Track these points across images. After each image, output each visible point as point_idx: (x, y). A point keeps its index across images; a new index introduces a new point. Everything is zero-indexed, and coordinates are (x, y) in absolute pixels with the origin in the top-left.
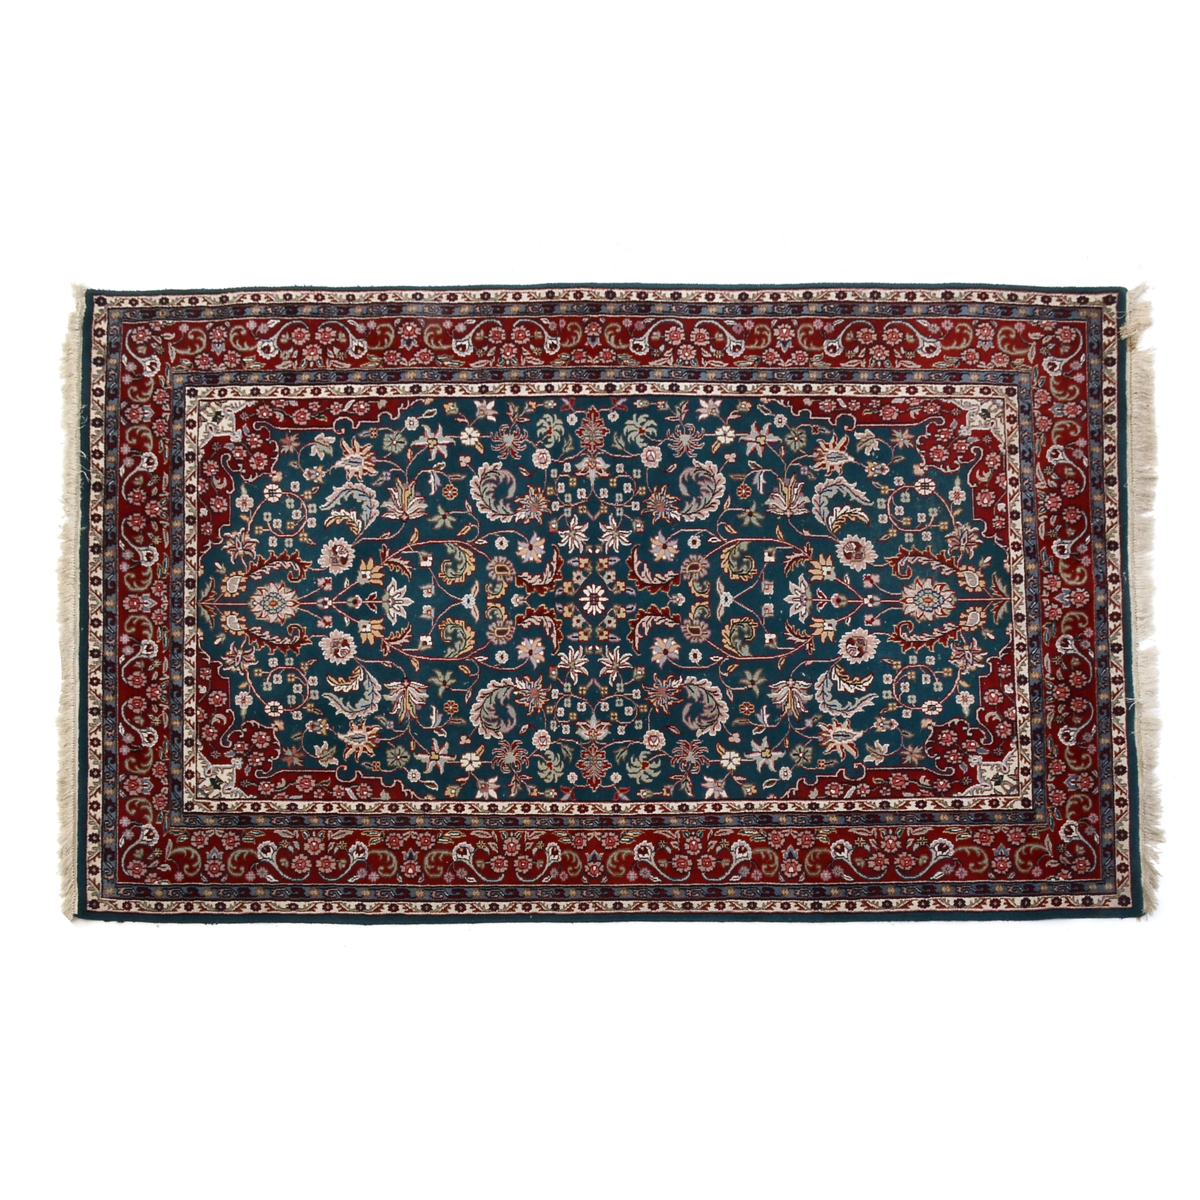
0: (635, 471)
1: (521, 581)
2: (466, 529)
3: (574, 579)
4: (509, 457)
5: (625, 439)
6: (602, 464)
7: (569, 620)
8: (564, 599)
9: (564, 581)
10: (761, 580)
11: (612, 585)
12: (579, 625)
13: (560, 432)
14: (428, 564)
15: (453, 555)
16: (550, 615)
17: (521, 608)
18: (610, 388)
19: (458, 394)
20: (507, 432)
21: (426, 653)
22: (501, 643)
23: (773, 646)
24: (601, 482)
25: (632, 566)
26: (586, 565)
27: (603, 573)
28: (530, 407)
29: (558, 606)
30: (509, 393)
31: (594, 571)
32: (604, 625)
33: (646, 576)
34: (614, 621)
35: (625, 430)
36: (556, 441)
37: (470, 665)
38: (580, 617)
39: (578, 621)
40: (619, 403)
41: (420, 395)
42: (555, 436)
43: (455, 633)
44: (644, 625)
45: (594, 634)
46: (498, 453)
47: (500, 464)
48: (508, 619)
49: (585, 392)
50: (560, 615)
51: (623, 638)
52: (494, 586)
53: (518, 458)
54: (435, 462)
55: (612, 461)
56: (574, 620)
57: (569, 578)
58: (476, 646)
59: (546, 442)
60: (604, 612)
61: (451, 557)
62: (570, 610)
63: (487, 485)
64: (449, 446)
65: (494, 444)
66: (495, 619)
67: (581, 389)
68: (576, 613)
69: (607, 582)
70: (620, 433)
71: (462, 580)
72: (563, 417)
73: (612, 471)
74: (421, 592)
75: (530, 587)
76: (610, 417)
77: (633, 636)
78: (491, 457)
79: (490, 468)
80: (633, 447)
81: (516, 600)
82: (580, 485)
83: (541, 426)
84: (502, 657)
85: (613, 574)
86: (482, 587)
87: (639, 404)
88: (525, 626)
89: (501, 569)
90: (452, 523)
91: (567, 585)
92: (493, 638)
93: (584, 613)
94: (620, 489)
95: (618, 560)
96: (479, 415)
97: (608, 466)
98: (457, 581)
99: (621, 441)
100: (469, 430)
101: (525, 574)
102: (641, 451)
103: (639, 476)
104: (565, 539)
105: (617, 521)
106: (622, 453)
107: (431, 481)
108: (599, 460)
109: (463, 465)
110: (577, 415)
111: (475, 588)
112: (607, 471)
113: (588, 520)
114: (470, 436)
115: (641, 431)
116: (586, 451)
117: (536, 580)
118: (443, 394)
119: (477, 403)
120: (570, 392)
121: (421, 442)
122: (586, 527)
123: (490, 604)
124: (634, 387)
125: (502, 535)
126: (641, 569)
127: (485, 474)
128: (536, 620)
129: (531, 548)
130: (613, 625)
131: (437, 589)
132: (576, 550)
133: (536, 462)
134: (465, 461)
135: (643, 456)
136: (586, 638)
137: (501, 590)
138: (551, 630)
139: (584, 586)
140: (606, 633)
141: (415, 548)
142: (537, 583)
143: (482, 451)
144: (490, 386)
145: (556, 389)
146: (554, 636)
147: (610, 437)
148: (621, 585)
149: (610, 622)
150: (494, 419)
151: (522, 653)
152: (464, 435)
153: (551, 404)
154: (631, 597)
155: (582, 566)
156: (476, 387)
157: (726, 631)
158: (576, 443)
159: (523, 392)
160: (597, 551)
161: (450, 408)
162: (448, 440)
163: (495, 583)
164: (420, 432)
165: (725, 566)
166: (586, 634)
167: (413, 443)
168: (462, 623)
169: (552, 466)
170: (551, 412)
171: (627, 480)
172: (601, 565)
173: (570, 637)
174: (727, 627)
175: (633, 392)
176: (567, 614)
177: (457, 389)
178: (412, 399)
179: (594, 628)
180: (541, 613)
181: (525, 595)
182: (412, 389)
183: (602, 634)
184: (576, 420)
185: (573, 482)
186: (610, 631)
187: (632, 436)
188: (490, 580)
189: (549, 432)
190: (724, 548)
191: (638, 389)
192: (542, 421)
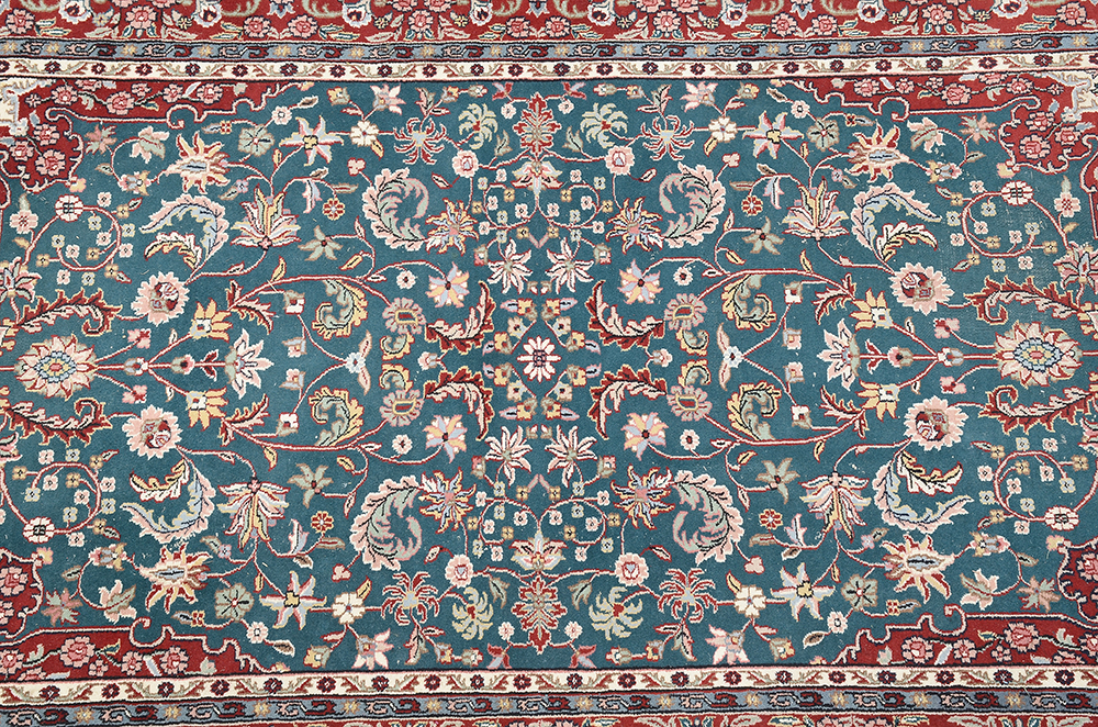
0: (596, 179)
1: (432, 333)
2: (356, 260)
3: (511, 329)
4: (420, 161)
5: (582, 136)
6: (550, 171)
7: (504, 388)
8: (496, 359)
9: (495, 332)
10: (782, 328)
11: (565, 338)
12: (518, 396)
13: (492, 129)
14: (298, 309)
15: (335, 296)
16: (475, 382)
17: (433, 373)
18: (561, 69)
19: (348, 76)
20: (417, 128)
21: (288, 440)
22: (402, 423)
23: (807, 424)
24: (550, 195)
25: (595, 311)
26: (528, 310)
27: (552, 322)
28: (450, 94)
29: (487, 368)
30: (420, 76)
31: (539, 318)
32: (553, 396)
33: (614, 325)
34: (569, 390)
35: (582, 125)
36: (486, 141)
37: (354, 456)
38: (519, 384)
39: (516, 390)
40: (574, 88)
41: (295, 77)
42: (484, 133)
43: (334, 408)
44: (613, 395)
45: (539, 408)
46: (404, 156)
47: (406, 171)
48: (413, 388)
49: (526, 75)
50: (490, 382)
51: (583, 415)
52: (394, 341)
53: (433, 162)
54: (313, 167)
55: (566, 168)
56: (510, 389)
57: (503, 329)
58: (363, 429)
59: (472, 141)
60: (554, 377)
61: (332, 300)
62: (504, 374)
63: (387, 200)
64: (334, 146)
65: (398, 144)
66: (393, 389)
67: (520, 71)
68: (513, 379)
69: (559, 333)
70: (576, 128)
71: (346, 332)
72: (496, 108)
73: (564, 180)
74: (286, 349)
75: (446, 341)
76: (561, 107)
77: (596, 411)
78: (394, 162)
79: (393, 176)
80: (594, 148)
81: (426, 361)
82: (518, 200)
83: (465, 120)
84: (402, 444)
85: (566, 322)
86: (376, 342)
87: (601, 90)
88: (438, 398)
89: (404, 316)
90: (335, 251)
91: (500, 338)
92: (389, 416)
93: (526, 379)
94: (576, 204)
95: (573, 302)
96: (378, 105)
97: (560, 173)
98: (339, 333)
99: (577, 139)
100: (364, 125)
101: (440, 323)
102: (605, 152)
103: (603, 187)
104: (498, 273)
105: (573, 250)
106: (579, 155)
107: (307, 194)
108: (546, 165)
109: (353, 171)
110: (514, 105)
111: (366, 345)
112: (558, 179)
113: (532, 247)
114: (364, 133)
115: (606, 126)
116: (527, 153)
117: (455, 332)
118: (327, 76)
119: (376, 89)
120: (506, 75)
121: (295, 139)
122: (528, 256)
123: (387, 367)
124: (594, 67)
125: (407, 268)
126: (607, 314)
127: (384, 185)
128: (454, 389)
129: (448, 286)
130: (568, 395)
131: (309, 345)
132: (514, 289)
133: (457, 169)
134: (356, 166)
135: (608, 159)
136: (527, 415)
137: (403, 346)
138: (476, 404)
139: (525, 340)
140: (557, 407)
141: (279, 286)
142: (457, 336)
143: (381, 154)
144: (395, 67)
145: (486, 70)
146: (480, 412)
147: (562, 134)
148: (579, 337)
149: (562, 391)
150: (399, 110)
151: (433, 437)
152: (356, 132)
153: (478, 91)
154: (594, 355)
155: (522, 311)
156: (374, 69)
157: (734, 403)
158: (514, 143)
159: (441, 75)
160: (544, 291)
161: (338, 96)
162: (333, 137)
163: (395, 336)
164: (294, 127)
165: (729, 310)
166: (527, 409)
167: (282, 142)
168: (344, 394)
169: (480, 173)
170: (479, 101)
171: (587, 192)
172: (550, 310)
173: (503, 414)
174: (735, 396)
175: (594, 74)
176: (500, 380)
177: (348, 69)
178: (282, 83)
179: (539, 400)
180: (461, 379)
181: (439, 354)
182: (284, 69)
183: (550, 408)
184: (514, 111)
185: (509, 195)
186: (563, 404)
187: (593, 132)
188: (388, 332)
189: (476, 128)
190: (726, 284)
191: (600, 70)
192: (466, 113)
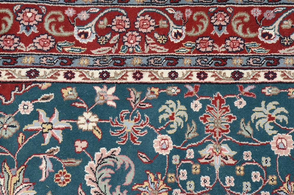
0: (264, 159)
4: (129, 143)
5: (253, 126)
6: (227, 151)
13: (184, 119)
18: (237, 75)
19: (77, 79)
20: (127, 117)
24: (227, 170)
28: (152, 92)
30: (130, 79)
35: (253, 117)
36: (179, 128)
40: (247, 89)
41: (37, 79)
42: (178, 122)
46: (117, 138)
47: (118, 150)
49: (210, 79)
53: (138, 143)
54: (49, 146)
55: (240, 149)
59: (168, 127)
63: (103, 171)
64: (65, 130)
65: (113, 129)
67: (206, 76)
70: (248, 120)
72: (187, 103)
73: (238, 158)
76: (236, 103)
78: (109, 143)
79: (108, 153)
80: (262, 134)
82: (203, 173)
83: (163, 112)
87: (268, 91)
94: (247, 177)
96: (99, 100)
97: (234, 153)
99: (249, 128)
100: (87, 115)
102: (271, 138)
103: (269, 165)
106: (250, 140)
107: (42, 166)
108: (225, 147)
109: (79, 149)
110: (201, 101)
112: (234, 158)
114: (88, 121)
115: (271, 118)
116: (210, 138)
118: (61, 78)
119: (97, 89)
120: (195, 79)
121: (35, 125)
124: (262, 74)
127: (101, 160)
133: (157, 148)
134: (80, 146)
135: (273, 144)
143: (99, 136)
144: (112, 72)
145: (180, 75)
147: (237, 123)
150: (114, 104)
152: (81, 120)
153: (174, 90)
156: (96, 74)
158: (200, 129)
159: (146, 78)
161: (69, 93)
162: (64, 124)
164: (35, 116)
167: (26, 127)
169: (173, 153)
170: (174, 98)
171: (256, 169)
175: (262, 79)
177: (77, 74)
178: (27, 83)
182: (29, 74)
184: (200, 106)
185: (196, 169)
187: (261, 122)
189: (172, 118)
191: (267, 76)
192: (164, 107)
